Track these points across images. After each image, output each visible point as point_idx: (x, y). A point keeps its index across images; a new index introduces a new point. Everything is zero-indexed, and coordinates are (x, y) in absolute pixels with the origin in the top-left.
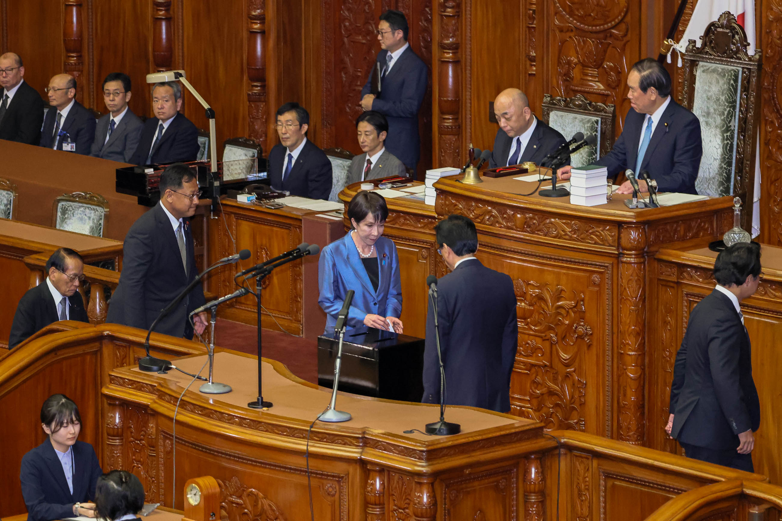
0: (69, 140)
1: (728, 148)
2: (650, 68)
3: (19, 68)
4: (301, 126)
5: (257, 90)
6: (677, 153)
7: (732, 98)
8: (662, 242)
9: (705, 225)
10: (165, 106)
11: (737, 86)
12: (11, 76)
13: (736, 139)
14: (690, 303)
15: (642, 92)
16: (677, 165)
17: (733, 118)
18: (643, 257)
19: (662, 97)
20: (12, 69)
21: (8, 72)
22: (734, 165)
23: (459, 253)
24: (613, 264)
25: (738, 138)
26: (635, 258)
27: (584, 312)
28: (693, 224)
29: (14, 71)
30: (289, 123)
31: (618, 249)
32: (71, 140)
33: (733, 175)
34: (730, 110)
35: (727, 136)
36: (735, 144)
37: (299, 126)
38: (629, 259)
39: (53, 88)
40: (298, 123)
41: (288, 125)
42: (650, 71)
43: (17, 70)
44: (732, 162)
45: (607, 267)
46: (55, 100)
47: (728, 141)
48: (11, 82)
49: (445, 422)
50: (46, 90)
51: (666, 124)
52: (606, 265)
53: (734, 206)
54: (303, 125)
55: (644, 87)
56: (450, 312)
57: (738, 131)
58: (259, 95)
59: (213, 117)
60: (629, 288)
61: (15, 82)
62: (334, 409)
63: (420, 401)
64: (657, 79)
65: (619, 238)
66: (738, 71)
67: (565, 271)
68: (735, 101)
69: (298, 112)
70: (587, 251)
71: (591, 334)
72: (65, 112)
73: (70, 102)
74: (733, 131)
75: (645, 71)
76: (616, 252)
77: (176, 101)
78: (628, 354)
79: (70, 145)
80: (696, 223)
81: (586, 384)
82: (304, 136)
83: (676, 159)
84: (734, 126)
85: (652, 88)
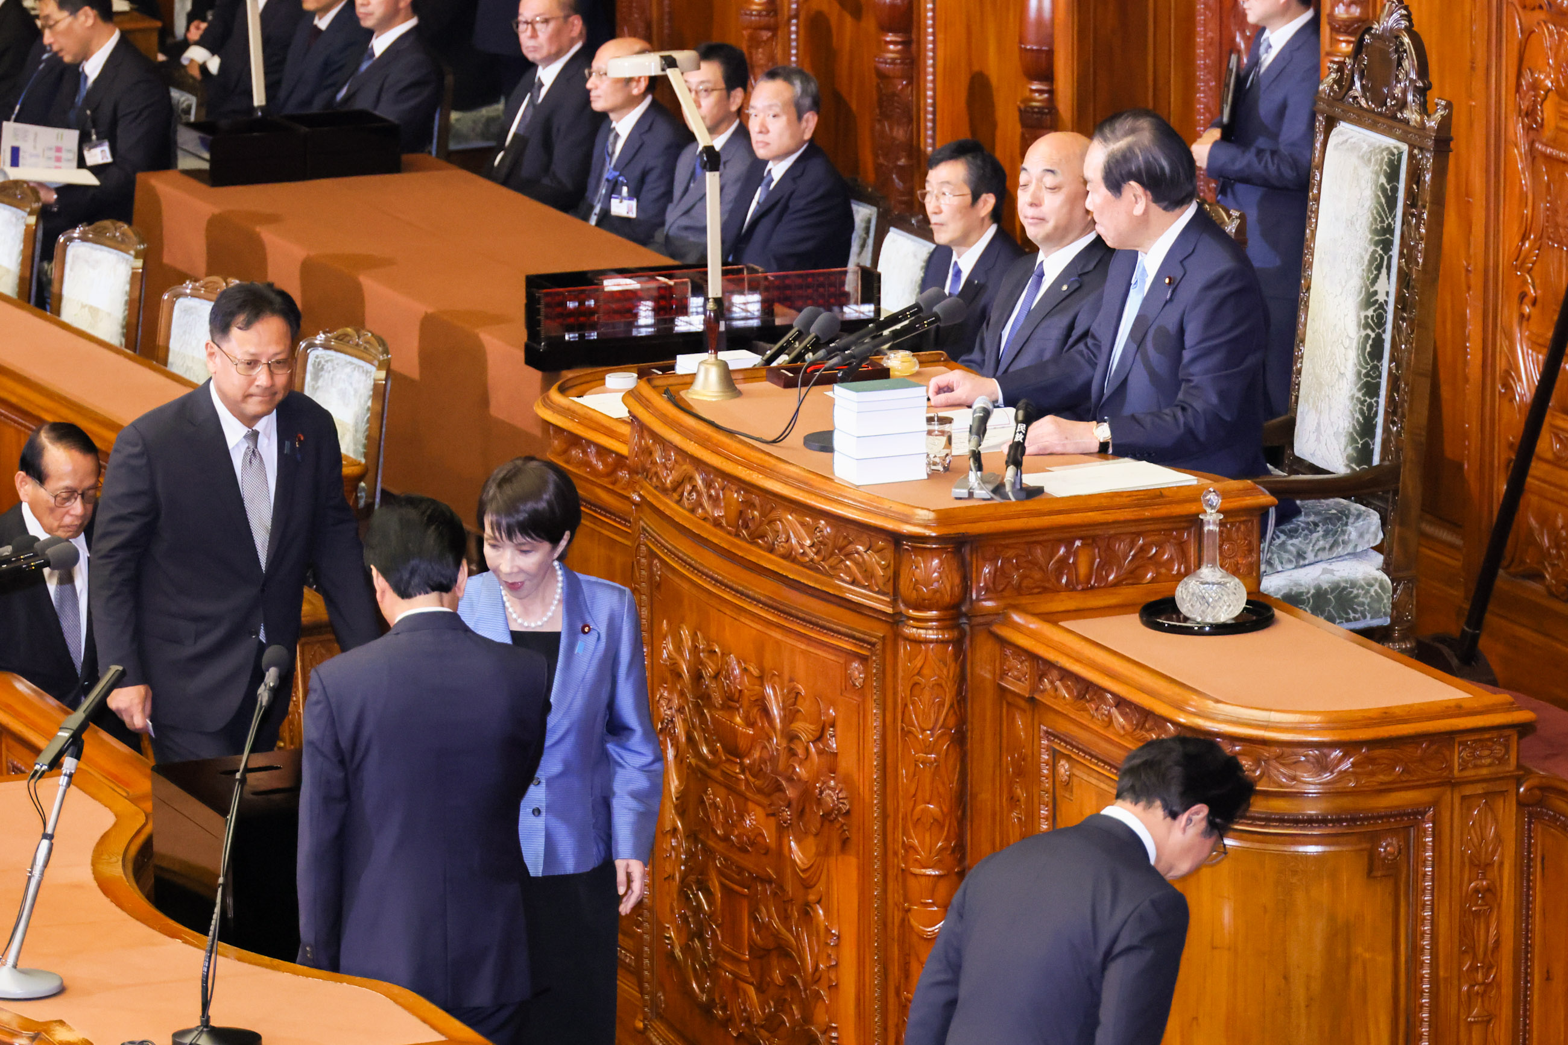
0: (625, 189)
1: (1368, 349)
2: (1132, 131)
3: (566, 18)
5: (1038, 101)
6: (1186, 356)
7: (1382, 221)
8: (1019, 590)
9: (1159, 553)
10: (771, 127)
11: (1395, 190)
12: (544, 36)
13: (1389, 326)
14: (1054, 757)
15: (1109, 194)
16: (1184, 386)
17: (1384, 271)
18: (957, 626)
19: (1165, 209)
20: (546, 21)
21: (540, 27)
22: (1383, 392)
23: (404, 593)
24: (884, 637)
25: (1396, 327)
26: (938, 629)
27: (836, 754)
28: (1120, 547)
29: (551, 26)
30: (945, 190)
31: (894, 603)
33: (1380, 420)
34: (1375, 252)
35: (1366, 317)
36: (1387, 337)
37: (969, 198)
38: (922, 632)
39: (598, 69)
41: (943, 193)
42: (1130, 140)
43: (560, 22)
44: (1378, 385)
45: (873, 645)
46: (599, 97)
47: (1369, 331)
48: (545, 51)
49: (213, 1028)
51: (1167, 280)
52: (874, 640)
53: (1205, 512)
55: (1115, 179)
56: (345, 744)
57: (1396, 308)
58: (1042, 113)
60: (913, 703)
61: (553, 49)
62: (15, 966)
63: (293, 960)
64: (1147, 162)
65: (896, 575)
66: (1400, 154)
67: (803, 647)
68: (1390, 230)
69: (969, 165)
70: (838, 600)
71: (848, 812)
72: (624, 127)
73: (639, 103)
74: (1382, 306)
75: (1119, 140)
76: (889, 610)
77: (800, 118)
78: (915, 875)
79: (625, 202)
80: (1132, 545)
81: (839, 937)
82: (987, 221)
83: (1181, 374)
84: (1387, 294)
85: (1132, 183)
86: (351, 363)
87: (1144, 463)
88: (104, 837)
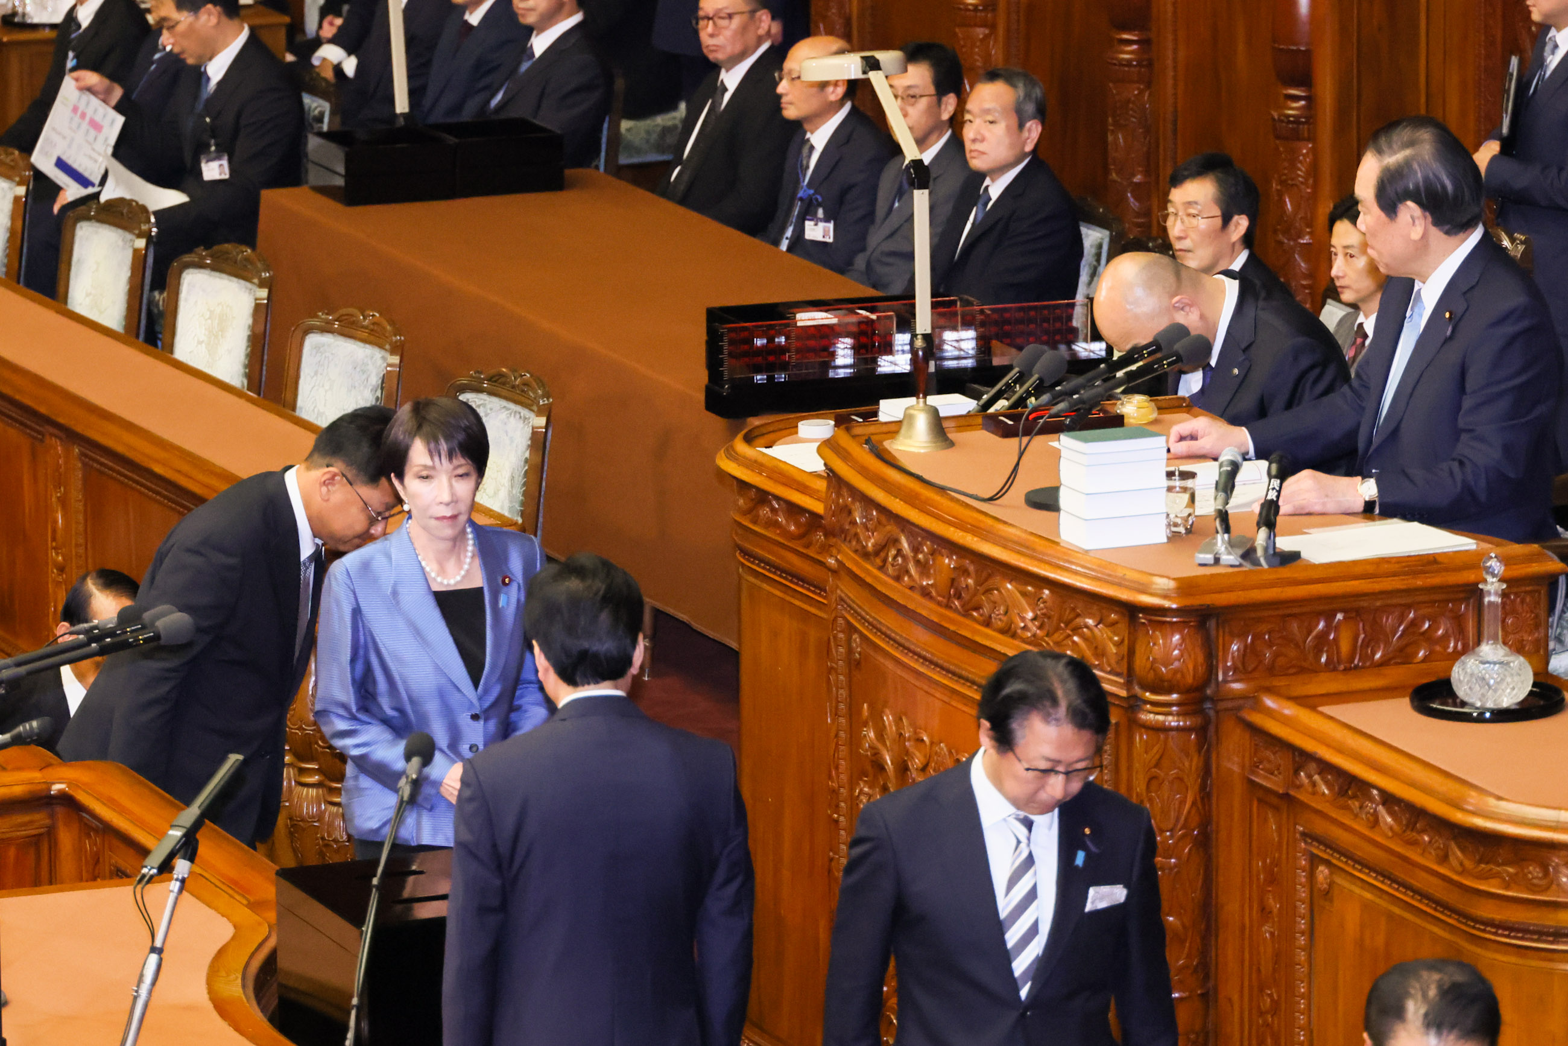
0: (820, 213)
2: (1411, 144)
3: (753, 12)
4: (1226, 219)
5: (1294, 109)
6: (1467, 403)
8: (1272, 670)
9: (1433, 628)
10: (987, 134)
12: (728, 33)
14: (1312, 862)
15: (1382, 215)
16: (1464, 437)
18: (1200, 712)
19: (1447, 233)
20: (730, 16)
21: (723, 23)
26: (1178, 714)
28: (1388, 621)
29: (736, 22)
30: (1192, 211)
31: (1128, 685)
32: (825, 213)
37: (1218, 222)
38: (1161, 718)
39: (790, 72)
40: (1218, 212)
41: (1189, 215)
42: (1407, 152)
43: (745, 17)
46: (791, 103)
48: (729, 50)
50: (776, 75)
51: (1447, 315)
53: (1485, 581)
54: (1236, 218)
55: (1388, 201)
58: (1296, 122)
59: (922, 186)
61: (738, 48)
64: (1426, 178)
65: (1131, 652)
69: (1221, 183)
72: (820, 138)
73: (836, 112)
75: (1395, 153)
76: (1123, 693)
77: (1021, 126)
79: (821, 225)
80: (1402, 618)
82: (1238, 246)
83: (1461, 423)
85: (1410, 203)
86: (508, 409)
87: (1416, 524)
88: (221, 952)
